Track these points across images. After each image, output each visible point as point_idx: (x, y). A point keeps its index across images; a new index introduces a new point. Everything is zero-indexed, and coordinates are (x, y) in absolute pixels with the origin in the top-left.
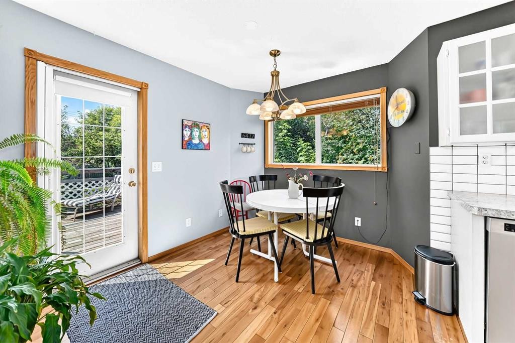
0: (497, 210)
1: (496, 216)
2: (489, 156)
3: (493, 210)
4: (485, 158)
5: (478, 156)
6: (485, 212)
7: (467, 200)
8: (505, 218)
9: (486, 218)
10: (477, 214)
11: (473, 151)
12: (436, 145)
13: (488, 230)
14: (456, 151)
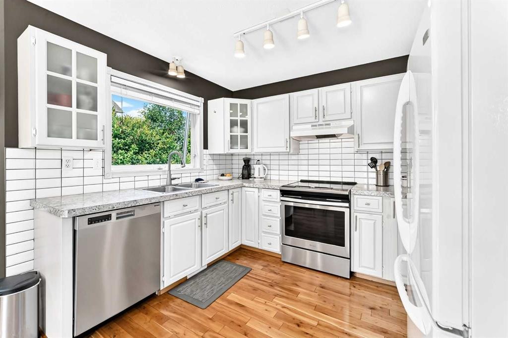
0: (83, 208)
1: (83, 214)
2: (72, 160)
3: (80, 209)
4: (68, 161)
5: (62, 160)
6: (74, 213)
7: (55, 205)
8: (88, 213)
9: (74, 218)
10: (67, 217)
11: (57, 155)
12: (16, 145)
13: (75, 229)
14: (40, 154)
